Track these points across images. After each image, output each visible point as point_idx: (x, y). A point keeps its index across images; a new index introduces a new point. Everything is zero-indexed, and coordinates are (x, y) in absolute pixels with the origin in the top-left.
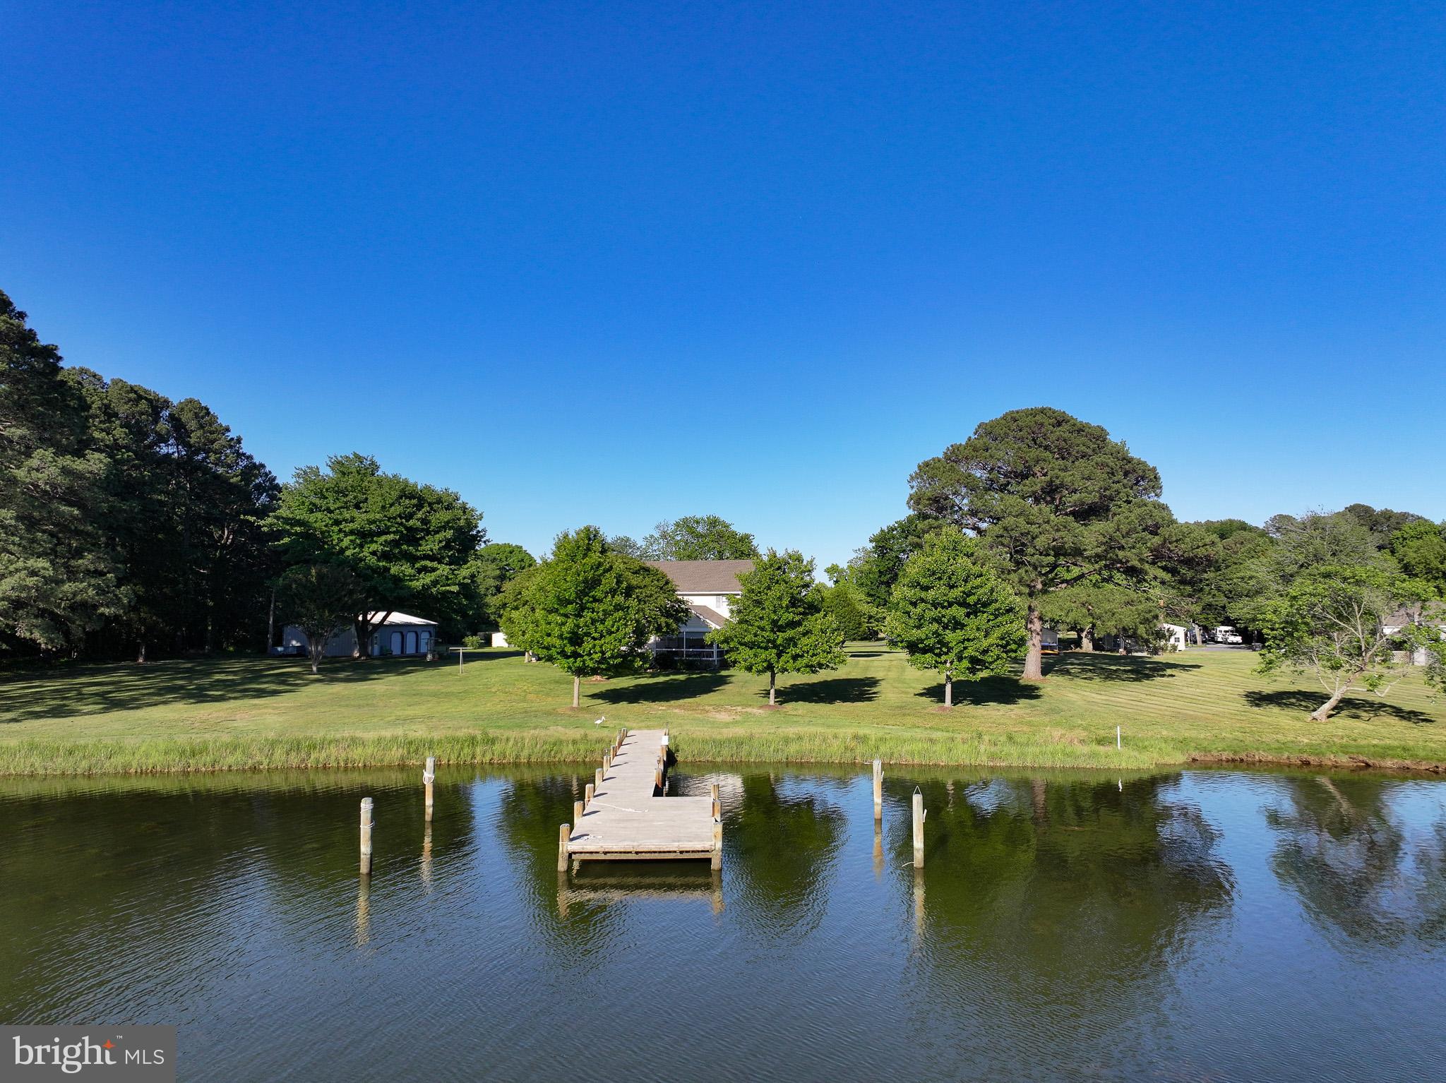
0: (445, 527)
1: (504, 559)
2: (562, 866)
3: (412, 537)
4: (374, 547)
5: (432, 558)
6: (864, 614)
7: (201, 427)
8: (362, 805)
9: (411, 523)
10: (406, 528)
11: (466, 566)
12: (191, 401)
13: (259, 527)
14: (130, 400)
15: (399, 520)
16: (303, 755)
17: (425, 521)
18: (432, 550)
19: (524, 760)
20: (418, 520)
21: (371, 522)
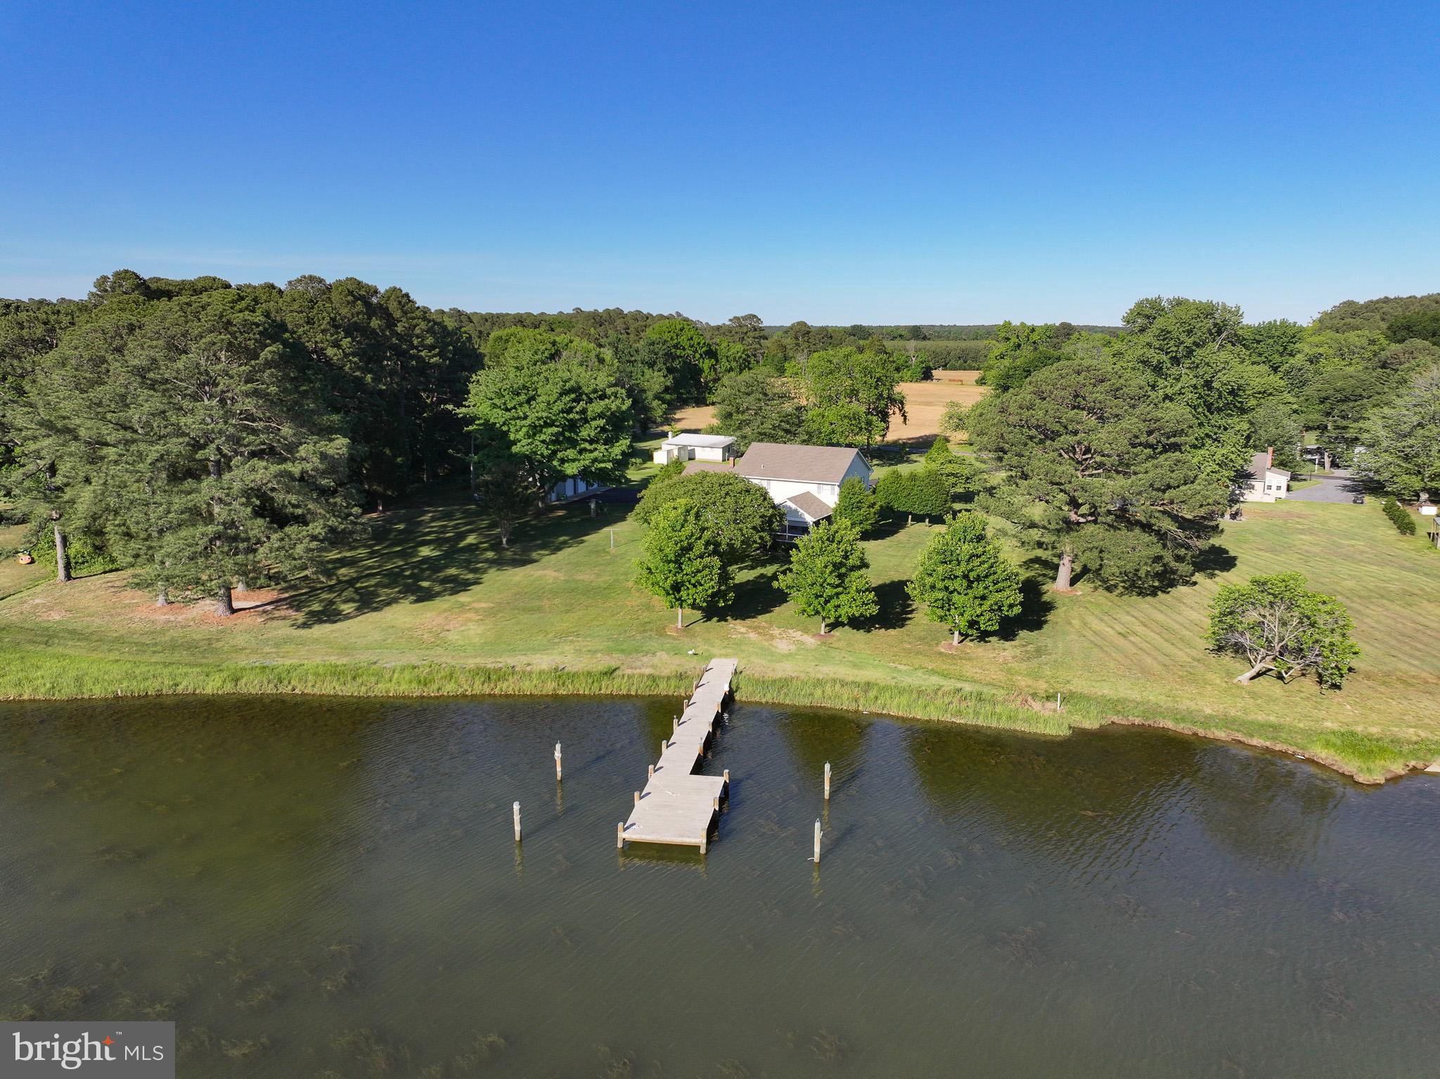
0: (601, 416)
1: (675, 337)
2: (620, 845)
3: (573, 426)
4: (543, 437)
5: (591, 442)
6: (962, 476)
7: (405, 313)
8: (514, 806)
9: (571, 416)
10: (568, 420)
11: (618, 444)
12: (394, 289)
13: (456, 414)
14: (349, 303)
15: (561, 415)
16: (492, 685)
17: (584, 411)
18: (589, 435)
19: (633, 693)
20: (577, 413)
21: (539, 419)
